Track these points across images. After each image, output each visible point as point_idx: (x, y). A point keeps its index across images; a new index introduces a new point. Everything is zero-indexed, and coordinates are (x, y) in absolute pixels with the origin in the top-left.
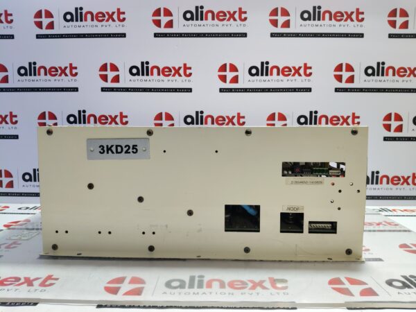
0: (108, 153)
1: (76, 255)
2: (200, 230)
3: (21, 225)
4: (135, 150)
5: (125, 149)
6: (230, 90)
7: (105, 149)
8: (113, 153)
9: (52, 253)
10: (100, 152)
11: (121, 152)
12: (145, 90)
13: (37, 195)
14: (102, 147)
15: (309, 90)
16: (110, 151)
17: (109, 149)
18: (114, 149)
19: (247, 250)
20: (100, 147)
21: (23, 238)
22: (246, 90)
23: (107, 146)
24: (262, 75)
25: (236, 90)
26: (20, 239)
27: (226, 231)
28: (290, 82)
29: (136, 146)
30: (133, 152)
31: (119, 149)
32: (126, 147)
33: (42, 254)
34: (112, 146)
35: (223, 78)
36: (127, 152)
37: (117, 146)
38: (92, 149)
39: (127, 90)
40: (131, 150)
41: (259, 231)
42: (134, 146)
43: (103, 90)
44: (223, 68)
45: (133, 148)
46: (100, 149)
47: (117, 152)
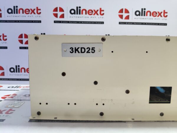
0: (75, 52)
1: (54, 119)
2: (133, 103)
3: (12, 97)
4: (93, 51)
5: (87, 50)
6: (125, 23)
7: (74, 50)
8: (79, 52)
9: (38, 117)
10: (71, 52)
11: (84, 52)
12: (78, 22)
13: (28, 80)
14: (72, 48)
15: (166, 24)
16: (77, 52)
17: (76, 50)
18: (79, 50)
19: (162, 114)
20: (70, 49)
21: (15, 106)
22: (133, 23)
23: (75, 48)
24: (142, 15)
25: (128, 23)
26: (14, 107)
27: (150, 103)
28: (156, 20)
29: (94, 48)
30: (92, 52)
31: (83, 50)
32: (87, 49)
33: (31, 118)
34: (78, 48)
35: (121, 17)
36: (88, 52)
37: (81, 48)
38: (65, 50)
39: (68, 22)
40: (90, 51)
41: (170, 103)
42: (92, 48)
43: (55, 22)
44: (121, 11)
45: (92, 50)
46: (70, 50)
47: (82, 52)
